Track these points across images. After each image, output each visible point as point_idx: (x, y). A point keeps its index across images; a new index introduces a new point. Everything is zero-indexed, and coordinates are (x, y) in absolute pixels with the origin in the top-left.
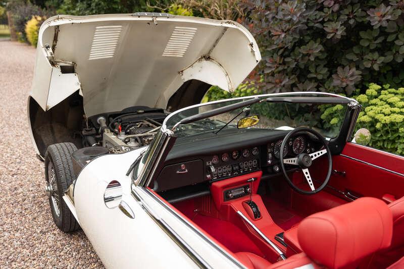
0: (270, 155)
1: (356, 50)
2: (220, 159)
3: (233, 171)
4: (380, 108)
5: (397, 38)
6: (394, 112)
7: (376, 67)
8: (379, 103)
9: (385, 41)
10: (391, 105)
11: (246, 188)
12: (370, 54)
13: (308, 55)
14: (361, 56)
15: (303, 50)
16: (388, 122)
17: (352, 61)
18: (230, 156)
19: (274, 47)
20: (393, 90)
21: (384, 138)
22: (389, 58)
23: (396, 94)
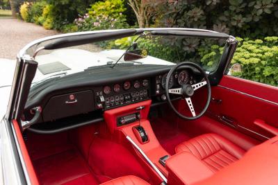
0: (158, 86)
1: (226, 13)
2: (112, 90)
3: (125, 100)
4: (242, 54)
5: (256, 4)
6: (252, 57)
7: (240, 25)
8: (242, 50)
9: (246, 7)
10: (250, 51)
11: (137, 114)
12: (236, 16)
13: (193, 17)
14: (230, 17)
15: (190, 13)
16: (248, 63)
17: (223, 21)
18: (122, 87)
19: (170, 12)
20: (251, 41)
21: (245, 75)
22: (249, 19)
23: (253, 44)
